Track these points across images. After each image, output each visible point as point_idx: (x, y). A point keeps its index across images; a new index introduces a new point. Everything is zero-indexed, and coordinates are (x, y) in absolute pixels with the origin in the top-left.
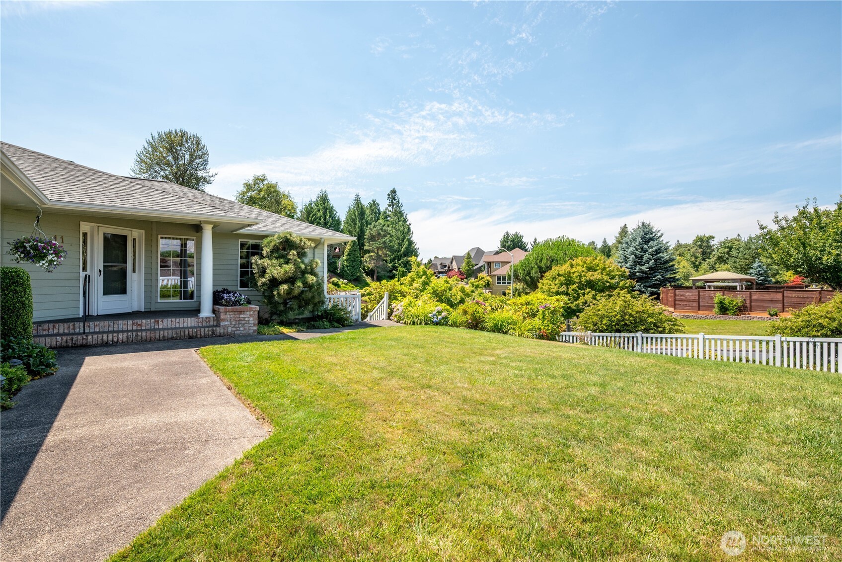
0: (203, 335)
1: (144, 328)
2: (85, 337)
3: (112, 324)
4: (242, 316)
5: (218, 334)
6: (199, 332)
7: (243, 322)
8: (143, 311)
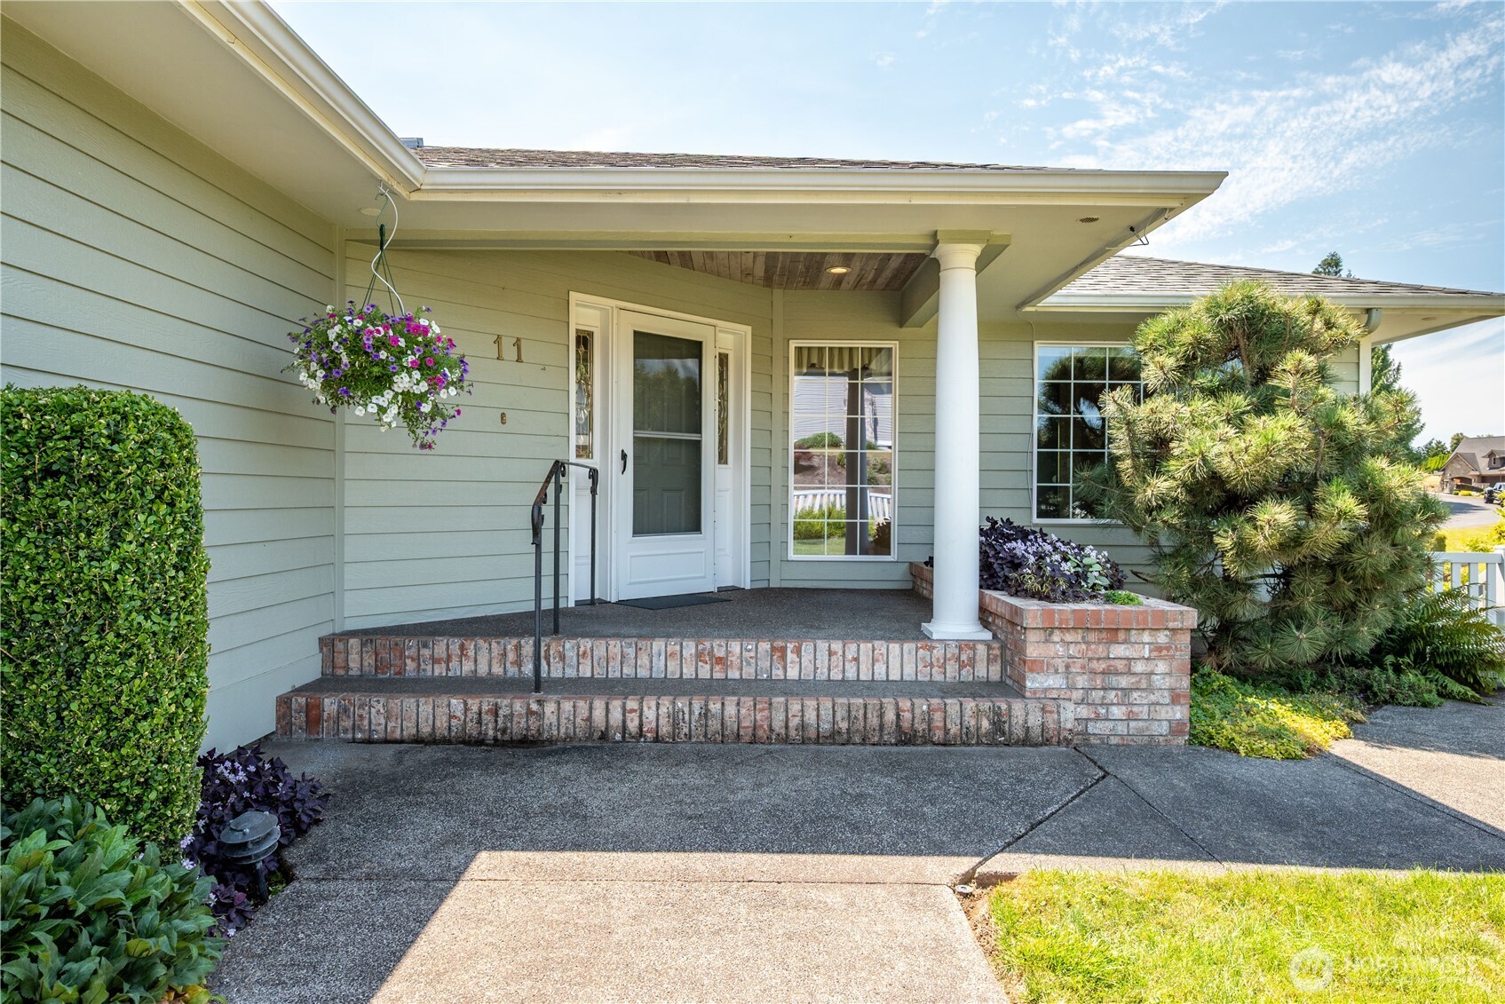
0: (954, 730)
1: (734, 674)
2: (534, 707)
3: (631, 651)
4: (1119, 650)
5: (1019, 732)
6: (938, 716)
7: (1124, 682)
8: (748, 587)
